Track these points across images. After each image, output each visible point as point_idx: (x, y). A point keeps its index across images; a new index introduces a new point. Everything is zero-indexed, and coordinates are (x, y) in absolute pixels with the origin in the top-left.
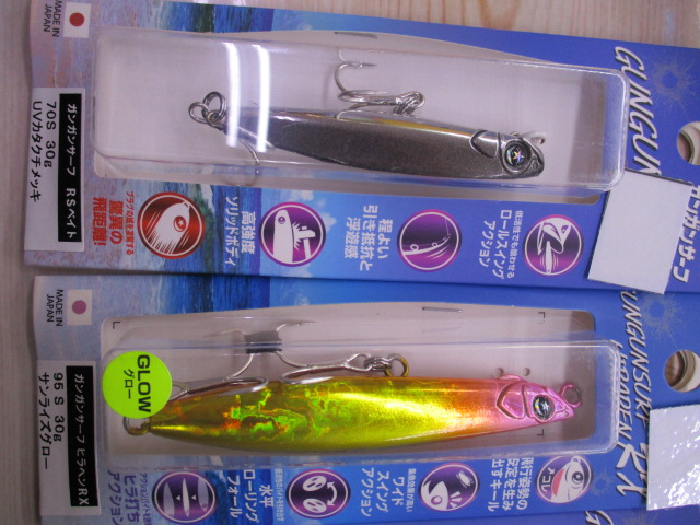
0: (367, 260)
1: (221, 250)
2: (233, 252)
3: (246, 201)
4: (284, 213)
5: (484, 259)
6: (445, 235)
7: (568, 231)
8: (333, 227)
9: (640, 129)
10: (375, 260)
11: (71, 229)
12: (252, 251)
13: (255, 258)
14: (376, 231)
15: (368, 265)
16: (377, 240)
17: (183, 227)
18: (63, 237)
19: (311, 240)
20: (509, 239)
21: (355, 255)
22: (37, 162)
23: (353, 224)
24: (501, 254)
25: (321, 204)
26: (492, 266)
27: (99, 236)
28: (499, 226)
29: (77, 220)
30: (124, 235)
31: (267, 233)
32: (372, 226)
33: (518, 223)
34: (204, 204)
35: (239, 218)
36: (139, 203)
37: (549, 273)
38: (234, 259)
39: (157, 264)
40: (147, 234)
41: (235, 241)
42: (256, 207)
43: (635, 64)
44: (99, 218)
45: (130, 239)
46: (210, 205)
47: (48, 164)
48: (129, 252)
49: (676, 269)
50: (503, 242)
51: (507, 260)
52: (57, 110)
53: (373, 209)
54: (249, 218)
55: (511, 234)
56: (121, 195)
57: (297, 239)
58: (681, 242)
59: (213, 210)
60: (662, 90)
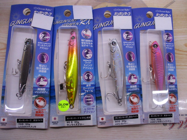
0: (47, 69)
1: (45, 94)
2: (45, 92)
3: (36, 90)
4: (38, 83)
5: (47, 48)
6: (42, 55)
7: (42, 34)
8: (41, 75)
9: (24, 22)
10: (47, 67)
11: (41, 120)
12: (45, 89)
13: (46, 88)
14: (41, 67)
15: (48, 69)
16: (43, 67)
17: (41, 101)
18: (42, 122)
19: (43, 78)
20: (43, 44)
21: (46, 71)
22: (29, 127)
23: (40, 71)
24: (46, 46)
25: (36, 77)
26: (48, 47)
27: (42, 115)
28: (41, 46)
29: (39, 119)
30: (42, 111)
31: (42, 86)
32: (40, 68)
33: (40, 43)
34: (36, 97)
35: (39, 91)
36: (36, 108)
37: (50, 37)
38: (46, 92)
39: (47, 105)
40: (42, 107)
41: (43, 92)
42: (37, 88)
43: (13, 23)
44: (39, 115)
45: (43, 110)
46: (36, 96)
47: (29, 125)
48: (45, 110)
49: (49, 15)
50: (44, 45)
51: (47, 44)
52: (20, 123)
53: (37, 68)
54: (39, 89)
55: (42, 44)
56: (35, 111)
57: (43, 81)
58: (44, 14)
59: (37, 95)
60: (17, 18)
